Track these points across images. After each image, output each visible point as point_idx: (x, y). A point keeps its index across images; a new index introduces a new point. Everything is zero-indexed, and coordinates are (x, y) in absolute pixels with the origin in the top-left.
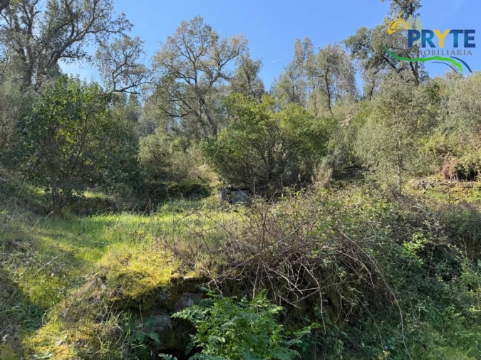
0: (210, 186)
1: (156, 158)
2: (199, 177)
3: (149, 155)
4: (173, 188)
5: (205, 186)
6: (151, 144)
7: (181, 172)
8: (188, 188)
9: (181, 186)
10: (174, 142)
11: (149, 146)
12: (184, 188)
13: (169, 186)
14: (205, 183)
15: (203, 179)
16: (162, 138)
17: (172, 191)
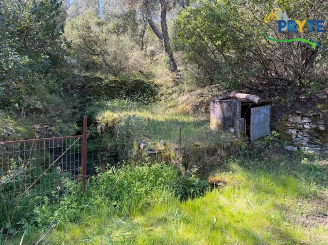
0: (156, 82)
1: (86, 44)
2: (140, 72)
3: (78, 40)
4: (110, 83)
5: (149, 82)
6: (81, 25)
7: (120, 62)
8: (129, 84)
9: (120, 81)
10: (108, 27)
11: (77, 28)
12: (125, 84)
13: (105, 81)
14: (149, 80)
15: (144, 73)
16: (93, 21)
17: (110, 87)
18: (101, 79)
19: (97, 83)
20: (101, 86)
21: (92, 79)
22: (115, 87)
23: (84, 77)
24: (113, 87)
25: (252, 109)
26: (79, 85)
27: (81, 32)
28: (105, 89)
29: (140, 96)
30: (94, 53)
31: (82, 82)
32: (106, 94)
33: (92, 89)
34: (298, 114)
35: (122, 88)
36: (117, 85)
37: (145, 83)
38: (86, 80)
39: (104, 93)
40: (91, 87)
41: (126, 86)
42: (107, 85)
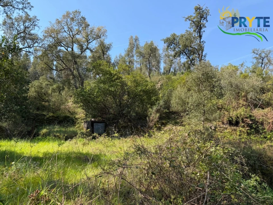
0: (76, 117)
1: (39, 96)
2: (69, 111)
3: (35, 94)
4: (50, 117)
5: (72, 117)
6: (37, 86)
7: (57, 106)
8: (60, 118)
9: (55, 116)
10: (53, 87)
11: (35, 88)
12: (58, 118)
13: (47, 116)
14: (73, 115)
15: (71, 112)
16: (45, 83)
17: (49, 119)
18: (45, 115)
19: (42, 117)
20: (45, 119)
21: (40, 115)
22: (52, 119)
23: (35, 114)
24: (51, 119)
25: (94, 124)
26: (32, 118)
27: (37, 89)
28: (46, 120)
29: (66, 124)
30: (43, 100)
31: (34, 117)
32: (47, 123)
33: (39, 120)
34: (111, 126)
35: (55, 120)
36: (53, 118)
37: (70, 117)
38: (36, 115)
39: (45, 122)
40: (38, 119)
41: (59, 119)
42: (47, 118)
